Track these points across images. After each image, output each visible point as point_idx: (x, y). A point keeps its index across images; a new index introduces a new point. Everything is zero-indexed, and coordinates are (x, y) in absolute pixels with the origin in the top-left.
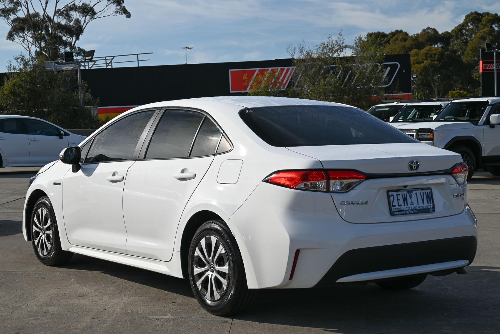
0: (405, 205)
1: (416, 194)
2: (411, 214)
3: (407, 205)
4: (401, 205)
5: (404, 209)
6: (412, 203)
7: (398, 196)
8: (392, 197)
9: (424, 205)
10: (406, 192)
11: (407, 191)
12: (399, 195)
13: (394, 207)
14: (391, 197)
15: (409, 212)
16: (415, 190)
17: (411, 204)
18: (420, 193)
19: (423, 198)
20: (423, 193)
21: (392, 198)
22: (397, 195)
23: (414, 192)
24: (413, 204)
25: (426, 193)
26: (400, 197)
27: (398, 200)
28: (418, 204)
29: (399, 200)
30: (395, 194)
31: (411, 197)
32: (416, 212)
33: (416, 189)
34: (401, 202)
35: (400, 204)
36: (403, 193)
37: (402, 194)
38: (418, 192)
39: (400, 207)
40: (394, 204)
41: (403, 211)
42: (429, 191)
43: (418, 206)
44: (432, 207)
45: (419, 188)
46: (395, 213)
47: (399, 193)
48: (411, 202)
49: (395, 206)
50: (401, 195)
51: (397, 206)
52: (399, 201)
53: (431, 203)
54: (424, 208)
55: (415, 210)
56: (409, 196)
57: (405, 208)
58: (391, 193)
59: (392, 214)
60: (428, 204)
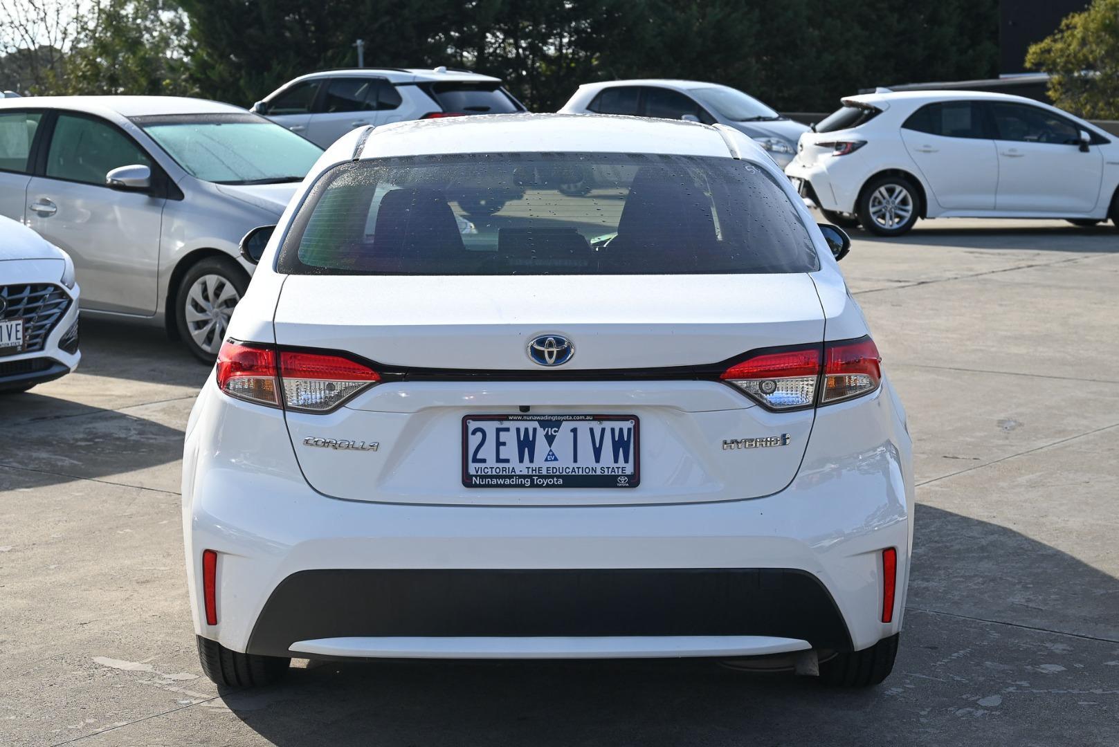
0: (521, 460)
1: (574, 431)
2: (541, 486)
3: (531, 460)
4: (507, 461)
5: (518, 473)
6: (552, 457)
7: (502, 434)
8: (479, 435)
9: (598, 466)
10: (536, 424)
11: (538, 421)
12: (507, 430)
13: (478, 465)
14: (474, 433)
15: (532, 481)
16: (567, 420)
17: (546, 460)
18: (592, 430)
19: (598, 446)
20: (603, 430)
21: (474, 441)
22: (498, 430)
23: (566, 426)
24: (556, 459)
25: (613, 430)
26: (510, 439)
27: (499, 444)
28: (575, 461)
29: (504, 444)
30: (490, 427)
31: (550, 439)
32: (561, 481)
33: (573, 417)
34: (510, 451)
35: (502, 457)
36: (522, 425)
37: (518, 430)
38: (583, 427)
39: (501, 465)
40: (479, 457)
41: (510, 477)
42: (629, 424)
43: (576, 465)
44: (629, 469)
45: (586, 416)
46: (478, 481)
47: (506, 424)
48: (549, 455)
49: (484, 461)
50: (513, 432)
51: (491, 462)
52: (502, 448)
53: (626, 461)
54: (599, 473)
55: (558, 477)
56: (547, 436)
57: (521, 469)
58: (473, 425)
59: (467, 481)
60: (616, 461)
